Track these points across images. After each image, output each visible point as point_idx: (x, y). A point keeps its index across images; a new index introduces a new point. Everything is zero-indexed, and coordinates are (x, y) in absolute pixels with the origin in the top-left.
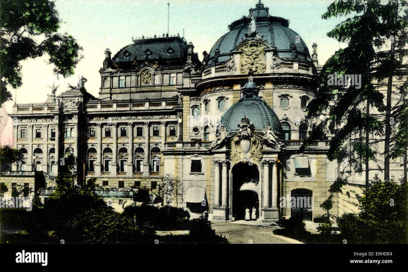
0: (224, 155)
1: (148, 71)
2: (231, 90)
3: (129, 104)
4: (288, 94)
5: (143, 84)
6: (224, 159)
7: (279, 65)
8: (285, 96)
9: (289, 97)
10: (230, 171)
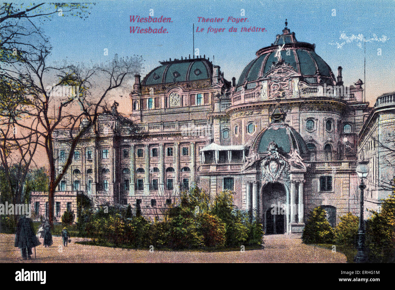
0: (254, 176)
1: (176, 92)
2: (260, 115)
3: (160, 125)
4: (313, 117)
5: (171, 106)
6: (255, 179)
7: (305, 90)
8: (310, 120)
9: (314, 121)
10: (261, 190)
